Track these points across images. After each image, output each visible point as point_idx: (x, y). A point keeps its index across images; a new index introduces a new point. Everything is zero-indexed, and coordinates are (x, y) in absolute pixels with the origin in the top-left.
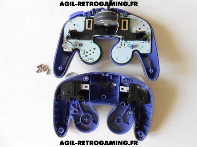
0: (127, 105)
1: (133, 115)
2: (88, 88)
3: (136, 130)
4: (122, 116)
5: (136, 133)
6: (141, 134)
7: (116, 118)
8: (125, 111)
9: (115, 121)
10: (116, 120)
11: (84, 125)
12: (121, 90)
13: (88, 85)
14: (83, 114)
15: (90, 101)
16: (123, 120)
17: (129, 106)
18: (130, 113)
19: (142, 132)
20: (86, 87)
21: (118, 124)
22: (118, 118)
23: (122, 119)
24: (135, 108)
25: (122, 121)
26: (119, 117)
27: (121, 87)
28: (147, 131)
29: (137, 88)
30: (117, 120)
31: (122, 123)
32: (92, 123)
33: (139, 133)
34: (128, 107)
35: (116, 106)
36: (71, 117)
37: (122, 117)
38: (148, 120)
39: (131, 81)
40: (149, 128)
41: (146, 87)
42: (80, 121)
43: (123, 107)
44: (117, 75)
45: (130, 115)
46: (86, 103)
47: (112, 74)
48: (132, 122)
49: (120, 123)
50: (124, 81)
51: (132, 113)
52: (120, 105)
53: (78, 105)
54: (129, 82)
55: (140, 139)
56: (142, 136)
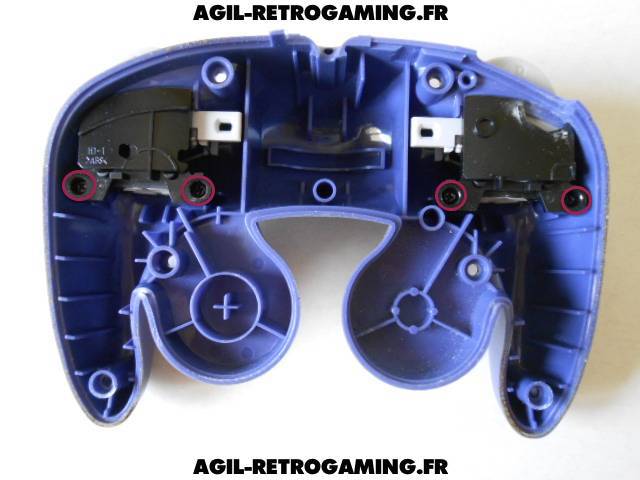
0: (459, 223)
1: (492, 281)
2: (233, 135)
3: (512, 376)
4: (428, 285)
5: (510, 390)
6: (536, 397)
7: (401, 296)
8: (446, 255)
9: (391, 316)
10: (395, 310)
12: (417, 141)
13: (234, 118)
14: (208, 276)
15: (248, 209)
16: (437, 305)
17: (469, 230)
18: (473, 270)
19: (540, 383)
20: (225, 127)
21: (412, 330)
22: (409, 296)
23: (429, 300)
24: (499, 243)
25: (432, 311)
26: (413, 292)
27: (418, 122)
28: (568, 381)
29: (513, 120)
30: (399, 305)
31: (433, 323)
32: (257, 328)
33: (524, 392)
34: (460, 231)
35: (397, 224)
36: (140, 293)
37: (430, 293)
38: (578, 313)
39: (473, 78)
40: (580, 360)
41: (562, 108)
42: (191, 320)
43: (432, 232)
44: (395, 49)
45: (475, 278)
46: (224, 218)
47: (366, 48)
48: (492, 317)
49: (419, 324)
50: (435, 83)
51: (487, 268)
52: (417, 221)
53: (179, 233)
54: (460, 83)
55: (534, 425)
56: (544, 407)
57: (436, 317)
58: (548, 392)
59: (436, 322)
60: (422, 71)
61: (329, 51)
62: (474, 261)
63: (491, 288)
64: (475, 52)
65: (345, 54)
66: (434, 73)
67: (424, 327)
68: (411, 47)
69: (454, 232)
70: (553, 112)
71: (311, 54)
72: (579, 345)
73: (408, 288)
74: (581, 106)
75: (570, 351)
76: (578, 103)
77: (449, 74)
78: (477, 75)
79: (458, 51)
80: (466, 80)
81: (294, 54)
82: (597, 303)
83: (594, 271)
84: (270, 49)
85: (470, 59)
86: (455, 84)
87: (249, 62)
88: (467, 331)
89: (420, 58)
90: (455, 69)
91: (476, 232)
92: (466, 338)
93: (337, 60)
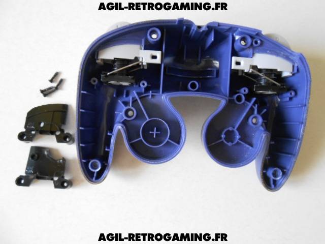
0: (249, 101)
1: (262, 125)
2: (158, 61)
3: (265, 167)
4: (237, 126)
5: (264, 171)
6: (275, 175)
7: (225, 130)
8: (244, 114)
9: (221, 138)
10: (223, 136)
11: (151, 146)
12: (234, 67)
13: (158, 54)
14: (148, 119)
15: (163, 92)
16: (240, 134)
17: (254, 104)
18: (254, 121)
19: (277, 169)
20: (154, 57)
21: (230, 144)
22: (229, 130)
23: (237, 133)
24: (265, 110)
25: (238, 137)
26: (230, 129)
27: (234, 59)
28: (288, 167)
30: (225, 134)
31: (238, 142)
32: (168, 142)
33: (270, 173)
34: (250, 105)
35: (226, 100)
36: (118, 127)
37: (237, 129)
38: (295, 140)
39: (259, 42)
40: (293, 160)
41: (294, 56)
42: (140, 137)
43: (240, 105)
44: (227, 28)
45: (255, 124)
46: (153, 96)
47: (216, 27)
48: (262, 140)
49: (232, 142)
50: (243, 43)
51: (260, 120)
52: (233, 100)
53: (135, 101)
54: (254, 44)
55: (273, 186)
56: (278, 179)
57: (239, 139)
58: (280, 172)
59: (240, 141)
60: (237, 37)
61: (199, 27)
62: (255, 117)
63: (262, 128)
64: (261, 31)
65: (207, 29)
66: (243, 39)
67: (233, 144)
68: (234, 27)
69: (247, 105)
70: (290, 57)
71: (193, 28)
72: (294, 153)
73: (228, 127)
74: (303, 55)
75: (290, 156)
76: (301, 54)
77: (249, 40)
78: (261, 41)
79: (255, 30)
80: (256, 43)
81: (185, 27)
82: (303, 136)
83: (302, 123)
84: (176, 25)
85: (259, 34)
86: (252, 44)
87: (165, 30)
88: (251, 145)
89: (237, 32)
90: (252, 37)
91: (256, 106)
92: (251, 148)
93: (203, 31)
